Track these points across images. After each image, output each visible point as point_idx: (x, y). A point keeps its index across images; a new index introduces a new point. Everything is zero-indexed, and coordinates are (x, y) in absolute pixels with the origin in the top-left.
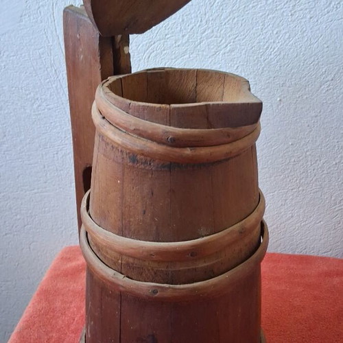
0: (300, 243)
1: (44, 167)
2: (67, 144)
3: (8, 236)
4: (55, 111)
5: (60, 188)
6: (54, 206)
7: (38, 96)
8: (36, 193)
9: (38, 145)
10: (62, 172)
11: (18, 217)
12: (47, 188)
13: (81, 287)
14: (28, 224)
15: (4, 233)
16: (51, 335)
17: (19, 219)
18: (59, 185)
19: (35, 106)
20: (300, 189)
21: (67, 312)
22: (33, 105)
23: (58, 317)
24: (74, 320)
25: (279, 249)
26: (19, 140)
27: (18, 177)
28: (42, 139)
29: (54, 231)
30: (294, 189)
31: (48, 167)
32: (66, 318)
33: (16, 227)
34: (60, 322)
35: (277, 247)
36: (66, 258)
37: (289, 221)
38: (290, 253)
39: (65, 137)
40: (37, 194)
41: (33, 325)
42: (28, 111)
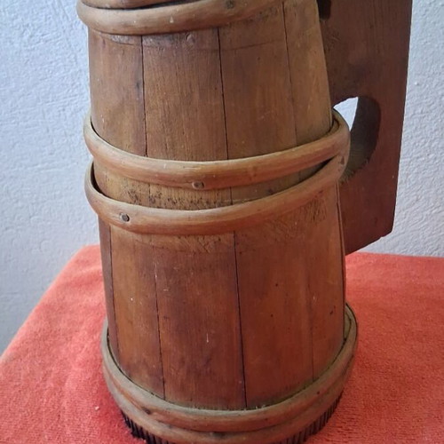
0: (429, 241)
1: (48, 131)
2: (76, 95)
3: (10, 230)
4: (55, 44)
5: (73, 161)
6: (67, 188)
7: (28, 21)
8: (39, 170)
9: (35, 97)
10: (73, 138)
11: (20, 204)
12: (56, 163)
13: (97, 302)
14: (34, 215)
15: (4, 228)
16: (48, 369)
17: (22, 208)
18: (71, 157)
19: (26, 38)
20: (431, 156)
21: (74, 338)
22: (22, 35)
23: (61, 344)
24: (83, 347)
25: (397, 250)
26: (8, 91)
27: (13, 146)
28: (41, 88)
29: (71, 224)
30: (421, 157)
31: (53, 130)
32: (72, 346)
33: (19, 218)
34: (63, 351)
35: (395, 246)
36: (83, 261)
37: (413, 208)
38: (414, 255)
39: (72, 85)
40: (42, 172)
41: (25, 355)
42: (16, 45)
